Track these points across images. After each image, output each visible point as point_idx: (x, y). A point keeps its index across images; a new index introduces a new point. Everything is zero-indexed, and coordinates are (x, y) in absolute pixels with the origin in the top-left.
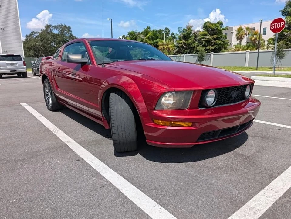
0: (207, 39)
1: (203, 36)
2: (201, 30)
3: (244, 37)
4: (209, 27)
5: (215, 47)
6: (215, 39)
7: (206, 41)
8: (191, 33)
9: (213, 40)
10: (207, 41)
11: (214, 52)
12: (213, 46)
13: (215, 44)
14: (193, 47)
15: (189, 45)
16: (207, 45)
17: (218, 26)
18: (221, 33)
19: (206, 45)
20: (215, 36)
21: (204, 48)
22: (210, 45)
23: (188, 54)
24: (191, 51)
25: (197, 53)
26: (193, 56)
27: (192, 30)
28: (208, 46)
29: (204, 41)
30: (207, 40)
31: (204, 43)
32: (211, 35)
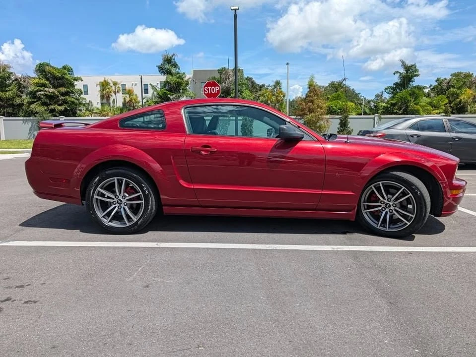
0: (49, 92)
1: (40, 86)
2: (33, 75)
3: (111, 95)
4: (50, 73)
5: (65, 108)
6: (63, 94)
7: (46, 96)
8: (9, 78)
9: (59, 95)
10: (50, 96)
11: (66, 117)
12: (60, 105)
13: (65, 102)
14: (17, 105)
15: (8, 99)
16: (49, 103)
17: (65, 74)
18: (73, 85)
19: (47, 103)
20: (63, 90)
21: (46, 108)
22: (55, 103)
23: (7, 116)
24: (13, 111)
25: (36, 117)
26: (22, 122)
27: (11, 73)
28: (52, 105)
29: (42, 95)
30: (49, 94)
31: (44, 99)
32: (55, 87)
